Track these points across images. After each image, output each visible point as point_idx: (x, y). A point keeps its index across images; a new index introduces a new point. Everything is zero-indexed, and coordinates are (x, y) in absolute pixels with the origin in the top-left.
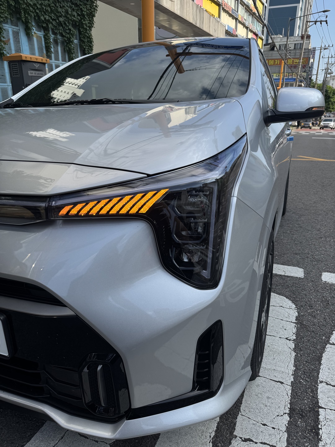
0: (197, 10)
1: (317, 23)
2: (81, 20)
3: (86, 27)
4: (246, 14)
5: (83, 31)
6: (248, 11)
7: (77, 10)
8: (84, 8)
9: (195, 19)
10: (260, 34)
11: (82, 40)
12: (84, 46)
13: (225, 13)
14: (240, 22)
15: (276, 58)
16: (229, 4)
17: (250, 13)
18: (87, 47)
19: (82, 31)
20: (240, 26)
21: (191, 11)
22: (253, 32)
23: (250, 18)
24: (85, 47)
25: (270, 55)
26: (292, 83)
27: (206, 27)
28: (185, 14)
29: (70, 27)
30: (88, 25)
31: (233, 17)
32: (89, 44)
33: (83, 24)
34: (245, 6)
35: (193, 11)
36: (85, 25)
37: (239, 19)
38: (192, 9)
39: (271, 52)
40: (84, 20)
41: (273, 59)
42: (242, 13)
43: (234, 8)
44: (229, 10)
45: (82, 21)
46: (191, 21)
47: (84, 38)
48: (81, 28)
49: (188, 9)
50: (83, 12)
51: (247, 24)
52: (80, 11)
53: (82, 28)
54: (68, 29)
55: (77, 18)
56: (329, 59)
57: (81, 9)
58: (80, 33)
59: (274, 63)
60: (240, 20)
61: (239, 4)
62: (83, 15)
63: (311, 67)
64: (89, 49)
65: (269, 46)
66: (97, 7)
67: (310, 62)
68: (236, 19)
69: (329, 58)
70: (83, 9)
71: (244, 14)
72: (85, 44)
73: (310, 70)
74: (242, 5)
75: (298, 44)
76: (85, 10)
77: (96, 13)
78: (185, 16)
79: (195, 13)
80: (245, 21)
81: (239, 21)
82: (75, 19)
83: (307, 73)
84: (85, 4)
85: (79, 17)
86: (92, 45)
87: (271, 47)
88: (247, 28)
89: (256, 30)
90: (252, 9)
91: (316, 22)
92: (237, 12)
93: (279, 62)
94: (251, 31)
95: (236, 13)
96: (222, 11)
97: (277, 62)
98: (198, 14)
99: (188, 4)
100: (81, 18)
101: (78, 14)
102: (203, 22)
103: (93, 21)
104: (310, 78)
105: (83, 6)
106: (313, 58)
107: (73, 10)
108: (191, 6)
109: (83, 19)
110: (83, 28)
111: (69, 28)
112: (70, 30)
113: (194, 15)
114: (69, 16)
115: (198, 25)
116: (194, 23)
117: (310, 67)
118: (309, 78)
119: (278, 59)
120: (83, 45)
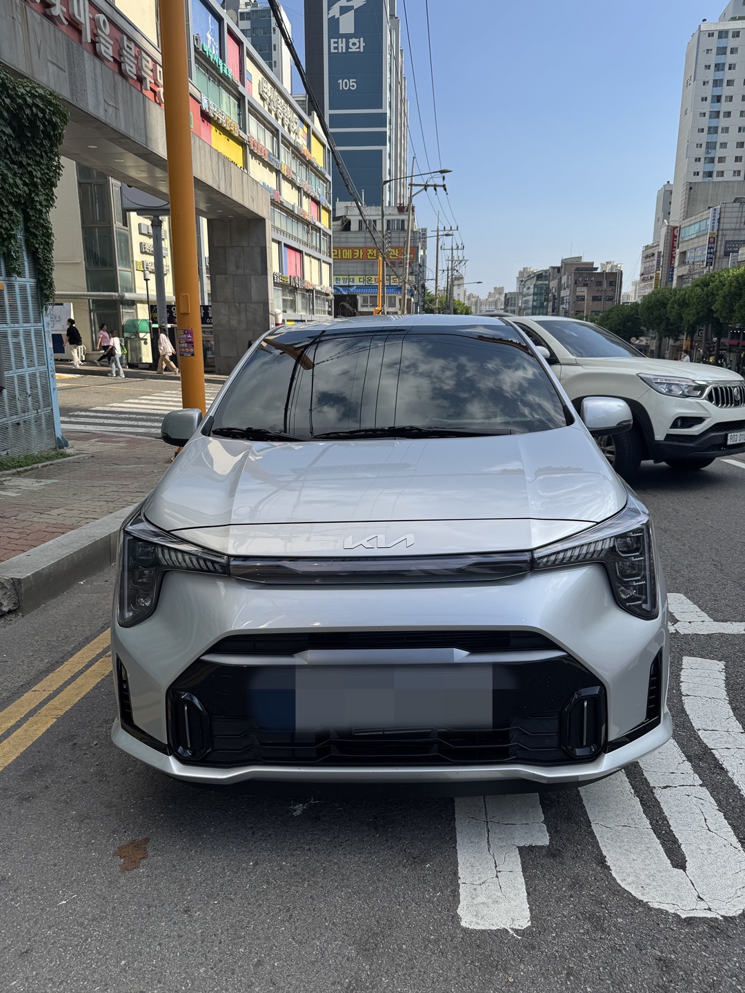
0: (218, 161)
1: (428, 188)
2: (30, 194)
3: (40, 207)
4: (294, 163)
5: (33, 215)
6: (299, 158)
7: (22, 174)
8: (35, 171)
9: (217, 178)
10: (324, 202)
11: (33, 232)
12: (37, 243)
13: (256, 159)
14: (285, 178)
15: (355, 245)
16: (262, 143)
17: (301, 160)
18: (42, 247)
19: (31, 214)
20: (286, 186)
21: (209, 163)
22: (311, 197)
23: (303, 169)
24: (37, 246)
25: (343, 240)
26: (392, 295)
27: (237, 193)
28: (199, 170)
29: (11, 208)
30: (44, 203)
31: (272, 169)
32: (45, 240)
33: (33, 201)
34: (291, 148)
35: (212, 164)
36: (38, 204)
37: (282, 171)
38: (209, 160)
39: (345, 234)
40: (37, 195)
41: (350, 248)
42: (286, 161)
43: (271, 151)
44: (262, 154)
45: (33, 195)
46: (210, 182)
47: (37, 228)
48: (28, 210)
49: (203, 160)
50: (35, 179)
51: (298, 182)
52: (27, 175)
53: (32, 209)
54: (6, 211)
55: (22, 190)
56: (454, 251)
57: (30, 173)
58: (27, 218)
59: (353, 255)
60: (286, 174)
61: (281, 144)
62: (35, 185)
63: (422, 265)
64: (46, 249)
65: (339, 222)
66: (60, 169)
67: (420, 256)
68: (278, 172)
69: (452, 249)
70: (34, 173)
71: (291, 163)
72: (37, 239)
73: (421, 270)
74: (285, 145)
75: (393, 220)
76: (39, 175)
77: (59, 180)
78: (199, 172)
79: (215, 167)
80: (294, 177)
81: (283, 175)
82: (19, 192)
83: (416, 275)
84: (38, 164)
85: (26, 188)
86: (50, 242)
87: (343, 224)
88: (299, 189)
89: (317, 194)
90: (305, 154)
91: (426, 187)
92: (279, 158)
93: (361, 254)
94: (308, 196)
95: (277, 160)
96: (249, 156)
97: (358, 254)
98: (220, 170)
99: (202, 152)
100: (30, 189)
101: (24, 181)
102: (231, 184)
103: (53, 194)
104: (423, 287)
105: (33, 167)
106: (424, 248)
107: (15, 174)
108: (208, 154)
109: (34, 191)
110: (34, 208)
111: (9, 211)
112: (10, 213)
113: (214, 172)
114: (7, 186)
115: (222, 190)
116: (215, 187)
117: (420, 266)
118: (420, 285)
119: (359, 248)
120: (35, 242)
